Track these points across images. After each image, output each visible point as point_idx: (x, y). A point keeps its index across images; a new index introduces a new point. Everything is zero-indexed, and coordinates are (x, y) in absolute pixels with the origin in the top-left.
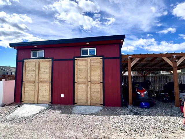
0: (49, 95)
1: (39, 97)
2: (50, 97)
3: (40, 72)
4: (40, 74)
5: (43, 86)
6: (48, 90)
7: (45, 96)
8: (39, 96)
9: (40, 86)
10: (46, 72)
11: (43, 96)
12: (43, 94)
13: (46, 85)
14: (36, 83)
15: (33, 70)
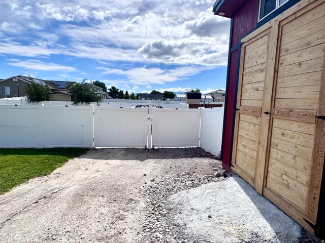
0: (311, 186)
1: (271, 175)
2: (318, 196)
3: (281, 68)
4: (279, 80)
5: (286, 132)
6: (310, 156)
7: (290, 181)
8: (270, 169)
9: (276, 131)
10: (304, 66)
11: (284, 177)
12: (286, 169)
13: (300, 129)
14: (264, 115)
15: (260, 67)
